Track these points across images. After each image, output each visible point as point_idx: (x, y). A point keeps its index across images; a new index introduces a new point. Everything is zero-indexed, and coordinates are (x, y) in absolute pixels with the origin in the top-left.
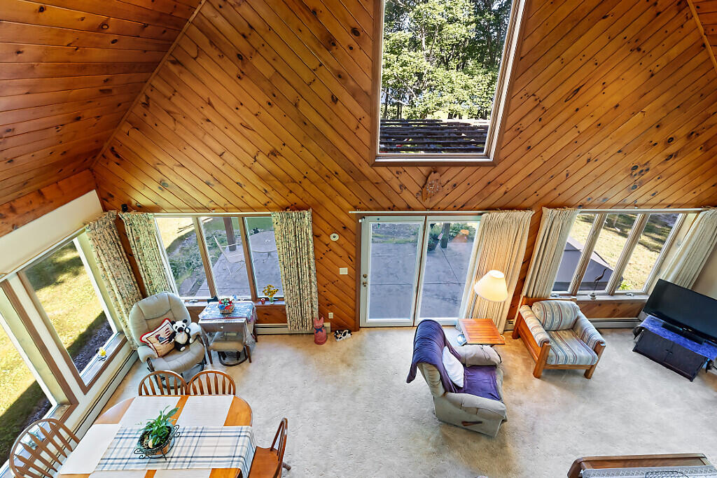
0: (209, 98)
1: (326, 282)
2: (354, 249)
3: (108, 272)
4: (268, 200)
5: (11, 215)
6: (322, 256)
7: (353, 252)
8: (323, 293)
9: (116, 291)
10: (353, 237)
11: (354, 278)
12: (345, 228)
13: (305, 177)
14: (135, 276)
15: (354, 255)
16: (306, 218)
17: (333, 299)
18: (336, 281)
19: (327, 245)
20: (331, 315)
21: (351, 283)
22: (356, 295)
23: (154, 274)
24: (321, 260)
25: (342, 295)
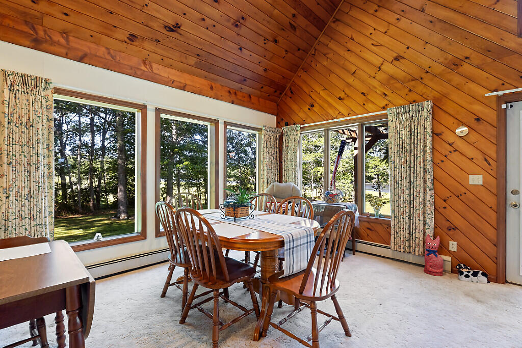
0: (352, 35)
1: (448, 194)
2: (494, 148)
3: (265, 160)
4: (386, 102)
5: (233, 95)
6: (444, 158)
7: (492, 151)
8: (441, 210)
9: (265, 175)
10: (493, 131)
11: (494, 191)
12: (478, 120)
13: (427, 72)
14: (279, 177)
15: (494, 155)
16: (425, 110)
17: (458, 221)
18: (462, 194)
19: (450, 145)
20: (453, 246)
21: (491, 200)
22: (498, 219)
23: (290, 172)
24: (442, 165)
25: (472, 216)
